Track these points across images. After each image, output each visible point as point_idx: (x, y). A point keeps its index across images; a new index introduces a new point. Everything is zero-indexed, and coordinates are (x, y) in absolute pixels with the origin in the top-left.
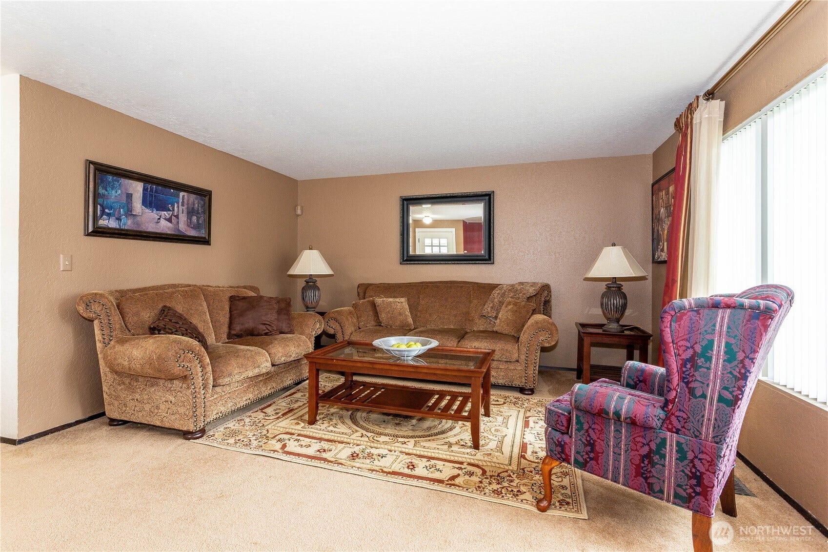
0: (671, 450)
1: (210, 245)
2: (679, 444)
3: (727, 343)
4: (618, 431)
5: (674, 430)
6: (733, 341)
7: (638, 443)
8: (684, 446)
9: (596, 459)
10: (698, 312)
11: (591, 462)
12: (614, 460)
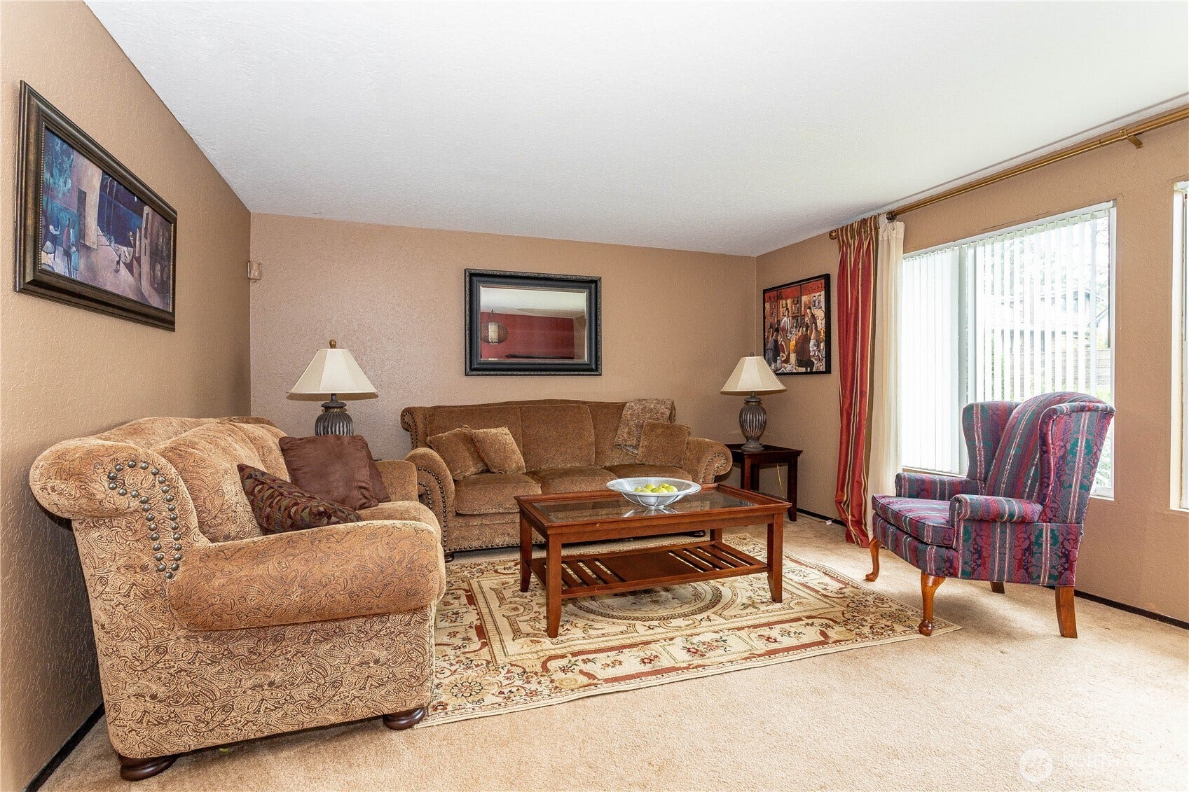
0: (1047, 538)
1: (173, 330)
2: (1052, 531)
3: (1087, 439)
4: (1003, 532)
5: (1048, 520)
6: (1090, 437)
7: (1020, 538)
8: (1056, 532)
9: (983, 564)
10: (1070, 415)
11: (979, 568)
12: (1000, 560)
